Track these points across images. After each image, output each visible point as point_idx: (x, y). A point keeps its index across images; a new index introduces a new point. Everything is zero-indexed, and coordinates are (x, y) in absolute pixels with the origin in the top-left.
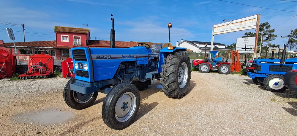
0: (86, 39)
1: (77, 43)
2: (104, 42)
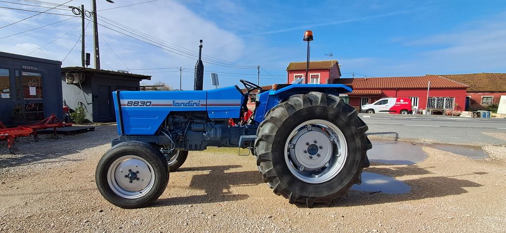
0: (327, 78)
2: (363, 80)
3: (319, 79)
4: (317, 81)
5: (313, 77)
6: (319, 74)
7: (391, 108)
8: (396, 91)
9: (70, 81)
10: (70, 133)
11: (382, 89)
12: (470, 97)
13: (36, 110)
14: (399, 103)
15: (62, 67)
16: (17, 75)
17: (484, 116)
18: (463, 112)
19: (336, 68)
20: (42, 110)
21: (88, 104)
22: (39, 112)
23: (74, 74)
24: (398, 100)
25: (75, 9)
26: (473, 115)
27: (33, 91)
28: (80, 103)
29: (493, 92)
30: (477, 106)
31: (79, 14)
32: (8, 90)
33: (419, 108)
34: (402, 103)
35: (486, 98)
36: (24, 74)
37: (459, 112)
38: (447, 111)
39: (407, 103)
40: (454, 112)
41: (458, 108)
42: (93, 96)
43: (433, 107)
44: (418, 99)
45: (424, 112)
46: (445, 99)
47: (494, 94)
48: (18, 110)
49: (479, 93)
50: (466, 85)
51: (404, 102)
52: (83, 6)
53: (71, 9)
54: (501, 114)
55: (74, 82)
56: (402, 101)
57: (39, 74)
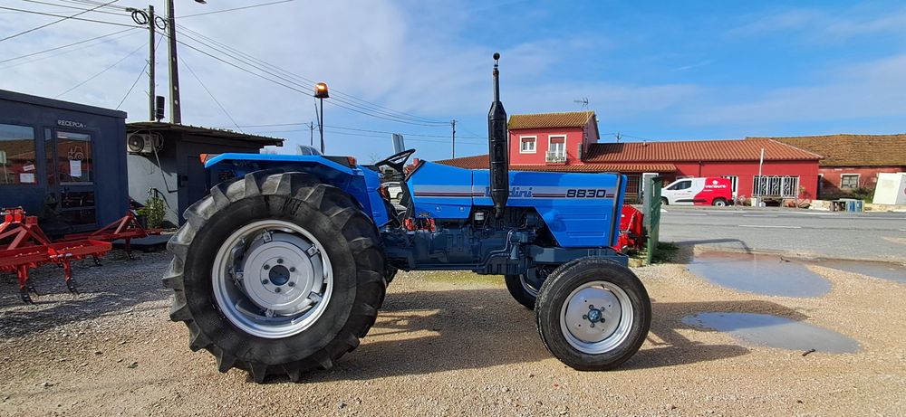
0: (579, 144)
1: (557, 155)
2: (639, 146)
3: (565, 145)
4: (561, 149)
5: (554, 141)
6: (565, 136)
7: (697, 196)
8: (700, 166)
9: (135, 148)
10: (153, 249)
11: (674, 162)
12: (822, 175)
13: (79, 206)
14: (710, 187)
15: (127, 121)
16: (48, 137)
17: (853, 208)
18: (813, 201)
19: (592, 125)
20: (92, 204)
21: (170, 192)
22: (84, 208)
23: (144, 136)
24: (709, 182)
25: (138, 14)
26: (832, 206)
27: (76, 169)
28: (153, 191)
29: (859, 167)
30: (833, 191)
31: (145, 23)
32: (32, 167)
33: (739, 196)
34: (716, 187)
35: (848, 178)
36: (61, 135)
37: (807, 201)
38: (788, 200)
39: (724, 186)
40: (800, 201)
41: (805, 195)
42: (179, 177)
43: (763, 193)
44: (737, 179)
45: (754, 201)
46: (783, 178)
47: (861, 170)
48: (53, 206)
49: (836, 170)
50: (817, 156)
51: (718, 184)
52: (152, 8)
53: (130, 13)
54: (881, 206)
55: (144, 151)
56: (715, 182)
57: (87, 136)
